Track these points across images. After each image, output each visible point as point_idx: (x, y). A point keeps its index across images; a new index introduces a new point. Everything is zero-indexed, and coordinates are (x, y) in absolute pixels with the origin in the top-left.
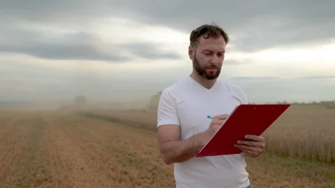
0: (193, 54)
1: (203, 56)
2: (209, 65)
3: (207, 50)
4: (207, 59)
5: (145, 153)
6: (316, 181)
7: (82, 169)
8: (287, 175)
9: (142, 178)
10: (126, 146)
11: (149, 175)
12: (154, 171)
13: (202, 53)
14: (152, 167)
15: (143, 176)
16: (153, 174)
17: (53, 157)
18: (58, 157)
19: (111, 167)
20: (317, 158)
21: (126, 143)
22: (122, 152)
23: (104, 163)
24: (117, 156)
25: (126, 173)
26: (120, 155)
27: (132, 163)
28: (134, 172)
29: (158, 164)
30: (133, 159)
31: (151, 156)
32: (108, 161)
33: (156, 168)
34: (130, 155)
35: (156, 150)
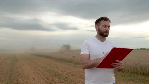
4: (104, 29)
5: (62, 72)
6: (136, 82)
7: (34, 79)
8: (123, 80)
9: (60, 82)
10: (54, 68)
11: (63, 81)
12: (66, 79)
15: (61, 82)
17: (21, 74)
18: (23, 74)
19: (47, 78)
20: (137, 72)
23: (44, 76)
24: (49, 73)
25: (53, 80)
26: (51, 72)
27: (56, 76)
28: (57, 80)
29: (67, 76)
30: (57, 74)
31: (65, 73)
32: (46, 75)
33: (66, 78)
34: (55, 72)
35: (67, 70)
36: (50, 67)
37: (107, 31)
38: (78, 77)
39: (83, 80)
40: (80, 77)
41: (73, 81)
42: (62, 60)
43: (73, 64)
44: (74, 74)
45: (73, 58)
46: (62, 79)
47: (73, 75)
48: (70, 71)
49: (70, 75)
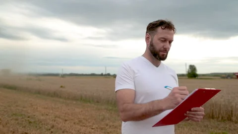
0: (150, 40)
1: (159, 42)
2: (162, 49)
3: (162, 38)
4: (162, 44)
5: (42, 115)
10: (25, 109)
12: (52, 130)
13: (159, 40)
14: (49, 127)
16: (52, 132)
19: (12, 129)
21: (24, 107)
22: (22, 115)
23: (3, 126)
24: (17, 120)
26: (20, 118)
27: (32, 124)
29: (55, 123)
30: (32, 120)
31: (48, 117)
32: (8, 125)
33: (53, 127)
34: (29, 117)
35: (51, 111)
36: (17, 106)
37: (166, 51)
38: (75, 123)
39: (84, 128)
40: (78, 124)
41: (67, 132)
42: (39, 93)
43: (61, 100)
44: (67, 118)
45: (61, 89)
46: (44, 130)
47: (66, 121)
48: (57, 113)
49: (61, 120)
